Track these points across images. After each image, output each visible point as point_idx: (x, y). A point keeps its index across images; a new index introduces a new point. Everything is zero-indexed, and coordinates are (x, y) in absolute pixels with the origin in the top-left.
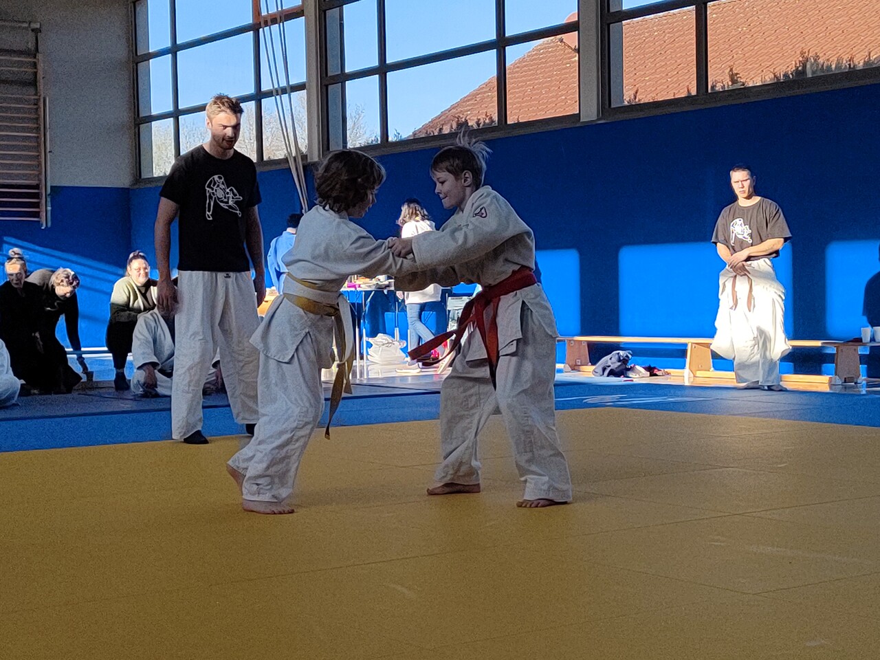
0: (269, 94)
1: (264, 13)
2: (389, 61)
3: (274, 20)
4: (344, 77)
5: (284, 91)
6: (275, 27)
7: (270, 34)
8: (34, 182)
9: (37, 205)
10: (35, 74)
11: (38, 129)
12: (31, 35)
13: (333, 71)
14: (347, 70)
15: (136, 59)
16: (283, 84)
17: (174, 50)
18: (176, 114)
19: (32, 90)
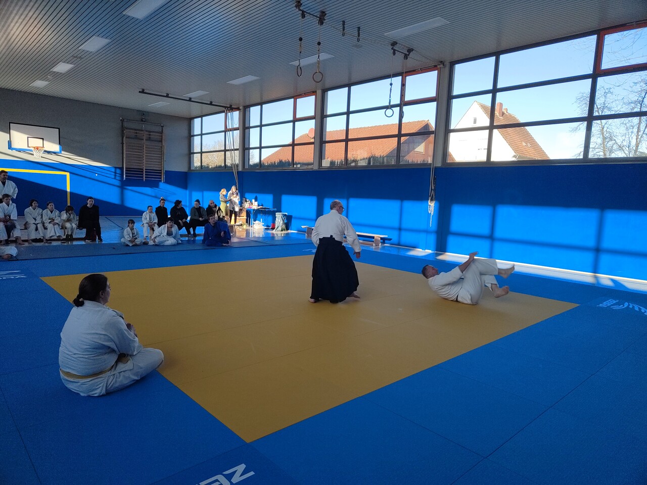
0: (228, 150)
1: (228, 128)
2: (262, 145)
3: (231, 130)
4: (249, 149)
5: (232, 150)
6: (231, 132)
7: (229, 134)
8: (160, 169)
9: (161, 176)
10: (162, 139)
11: (162, 154)
12: (161, 128)
13: (246, 146)
14: (250, 147)
15: (190, 136)
16: (232, 148)
17: (202, 135)
18: (201, 153)
19: (161, 143)
